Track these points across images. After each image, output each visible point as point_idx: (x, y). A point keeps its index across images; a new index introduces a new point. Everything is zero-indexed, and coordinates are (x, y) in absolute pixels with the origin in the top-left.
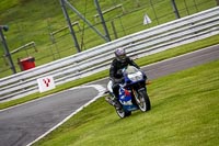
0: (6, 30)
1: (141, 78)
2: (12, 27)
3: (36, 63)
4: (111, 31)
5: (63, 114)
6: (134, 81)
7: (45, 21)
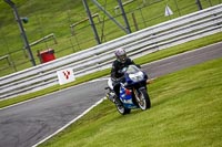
0: (25, 21)
1: (142, 78)
2: (32, 19)
3: (55, 55)
4: (131, 23)
5: (83, 106)
6: (135, 81)
7: (64, 13)
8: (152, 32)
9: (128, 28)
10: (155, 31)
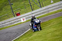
2: (14, 4)
3: (20, 14)
6: (37, 23)
8: (47, 7)
9: (41, 6)
10: (48, 7)
